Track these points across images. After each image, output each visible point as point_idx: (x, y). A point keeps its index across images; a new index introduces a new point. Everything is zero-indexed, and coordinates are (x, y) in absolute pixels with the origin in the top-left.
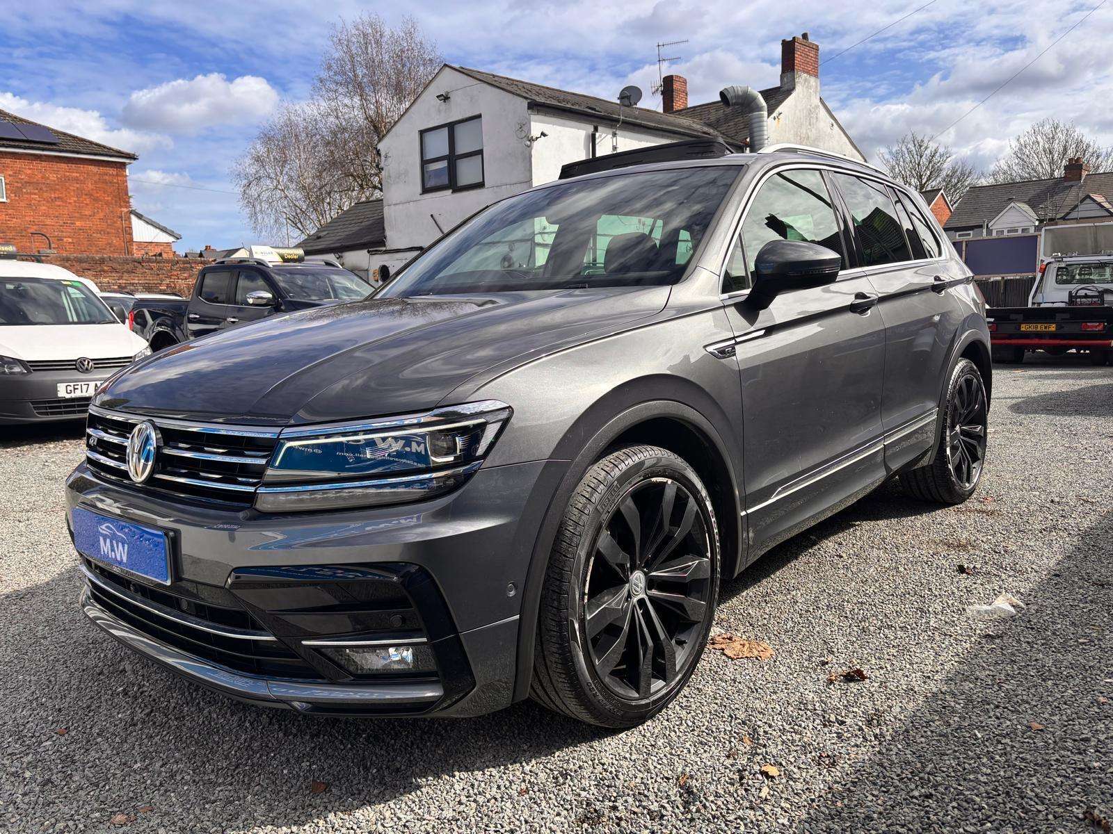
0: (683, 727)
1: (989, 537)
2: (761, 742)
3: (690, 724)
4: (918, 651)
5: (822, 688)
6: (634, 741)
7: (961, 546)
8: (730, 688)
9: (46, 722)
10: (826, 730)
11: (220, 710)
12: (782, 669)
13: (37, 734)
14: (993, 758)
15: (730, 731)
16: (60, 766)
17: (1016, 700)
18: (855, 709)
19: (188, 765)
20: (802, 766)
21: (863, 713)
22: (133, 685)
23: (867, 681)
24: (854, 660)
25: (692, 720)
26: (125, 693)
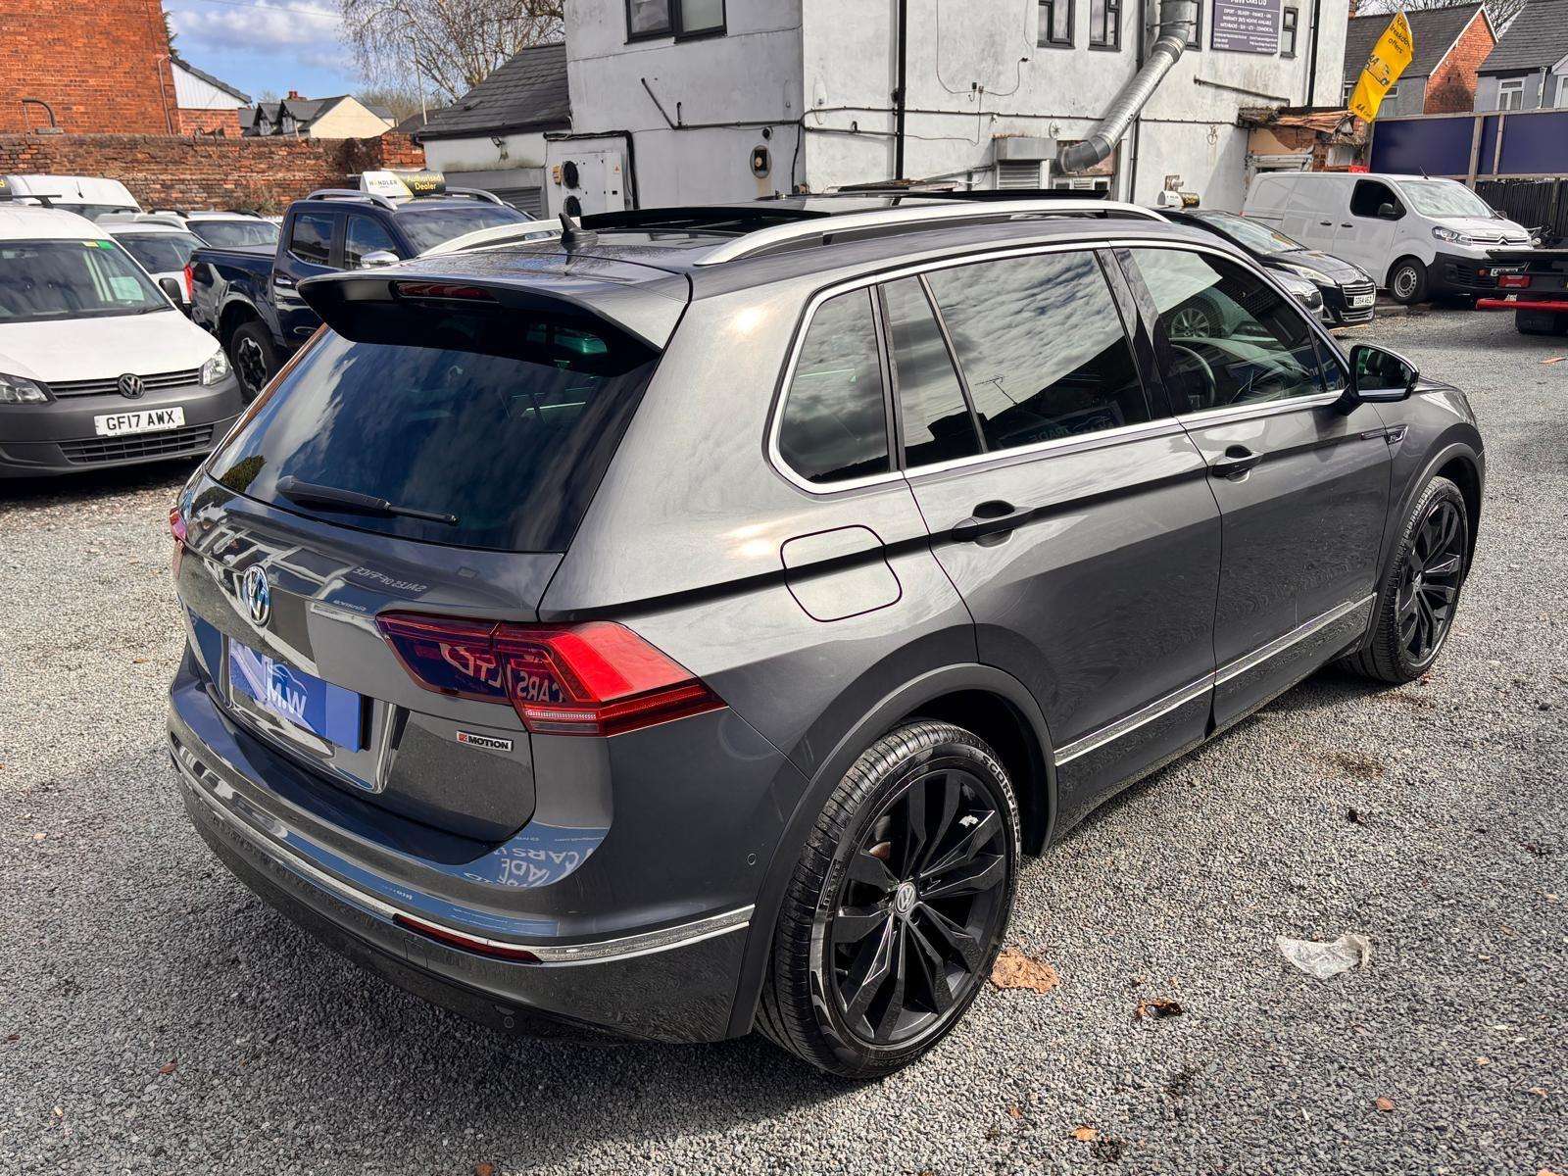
0: (938, 1086)
1: (1407, 751)
2: (1032, 1117)
3: (948, 1081)
4: (1262, 965)
5: (1124, 1026)
6: (874, 1106)
7: (1362, 769)
8: (1007, 1020)
9: (147, 1050)
10: (1118, 1097)
11: (362, 1036)
12: (1080, 990)
13: (138, 1071)
14: (1315, 1156)
15: (997, 1096)
16: (172, 1126)
17: (1369, 1055)
18: (1159, 1067)
19: (327, 1126)
20: (1075, 1159)
21: (1169, 1072)
22: (251, 986)
23: (1185, 1016)
24: (1174, 979)
25: (951, 1075)
26: (241, 999)
